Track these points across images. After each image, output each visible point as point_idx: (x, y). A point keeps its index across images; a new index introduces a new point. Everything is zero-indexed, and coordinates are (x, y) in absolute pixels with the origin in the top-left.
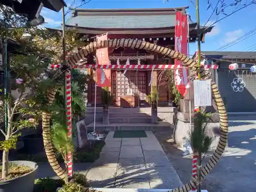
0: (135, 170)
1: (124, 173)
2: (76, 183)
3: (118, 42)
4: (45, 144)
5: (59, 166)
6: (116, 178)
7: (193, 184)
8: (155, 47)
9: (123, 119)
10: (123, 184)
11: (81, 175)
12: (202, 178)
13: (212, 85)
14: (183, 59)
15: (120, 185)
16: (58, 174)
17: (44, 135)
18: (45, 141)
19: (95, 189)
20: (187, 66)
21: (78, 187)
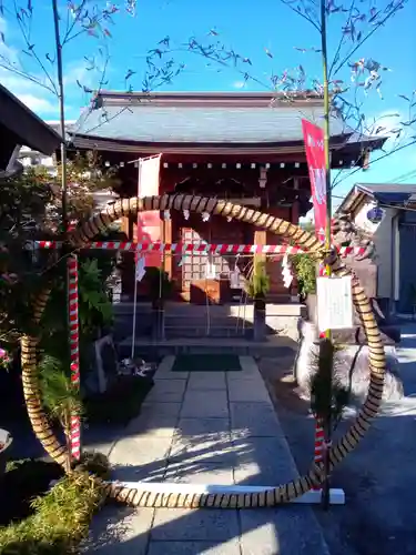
0: (208, 444)
1: (185, 449)
2: (87, 473)
3: (171, 200)
4: (26, 397)
5: (53, 439)
6: (169, 461)
7: (313, 478)
8: (243, 213)
9: (194, 330)
10: (182, 474)
11: (99, 456)
12: (331, 466)
13: (353, 287)
14: (296, 236)
15: (175, 475)
16: (52, 455)
17: (24, 379)
18: (26, 391)
19: (123, 483)
20: (306, 249)
21: (90, 482)
